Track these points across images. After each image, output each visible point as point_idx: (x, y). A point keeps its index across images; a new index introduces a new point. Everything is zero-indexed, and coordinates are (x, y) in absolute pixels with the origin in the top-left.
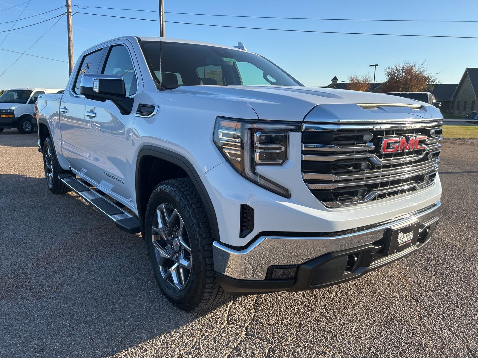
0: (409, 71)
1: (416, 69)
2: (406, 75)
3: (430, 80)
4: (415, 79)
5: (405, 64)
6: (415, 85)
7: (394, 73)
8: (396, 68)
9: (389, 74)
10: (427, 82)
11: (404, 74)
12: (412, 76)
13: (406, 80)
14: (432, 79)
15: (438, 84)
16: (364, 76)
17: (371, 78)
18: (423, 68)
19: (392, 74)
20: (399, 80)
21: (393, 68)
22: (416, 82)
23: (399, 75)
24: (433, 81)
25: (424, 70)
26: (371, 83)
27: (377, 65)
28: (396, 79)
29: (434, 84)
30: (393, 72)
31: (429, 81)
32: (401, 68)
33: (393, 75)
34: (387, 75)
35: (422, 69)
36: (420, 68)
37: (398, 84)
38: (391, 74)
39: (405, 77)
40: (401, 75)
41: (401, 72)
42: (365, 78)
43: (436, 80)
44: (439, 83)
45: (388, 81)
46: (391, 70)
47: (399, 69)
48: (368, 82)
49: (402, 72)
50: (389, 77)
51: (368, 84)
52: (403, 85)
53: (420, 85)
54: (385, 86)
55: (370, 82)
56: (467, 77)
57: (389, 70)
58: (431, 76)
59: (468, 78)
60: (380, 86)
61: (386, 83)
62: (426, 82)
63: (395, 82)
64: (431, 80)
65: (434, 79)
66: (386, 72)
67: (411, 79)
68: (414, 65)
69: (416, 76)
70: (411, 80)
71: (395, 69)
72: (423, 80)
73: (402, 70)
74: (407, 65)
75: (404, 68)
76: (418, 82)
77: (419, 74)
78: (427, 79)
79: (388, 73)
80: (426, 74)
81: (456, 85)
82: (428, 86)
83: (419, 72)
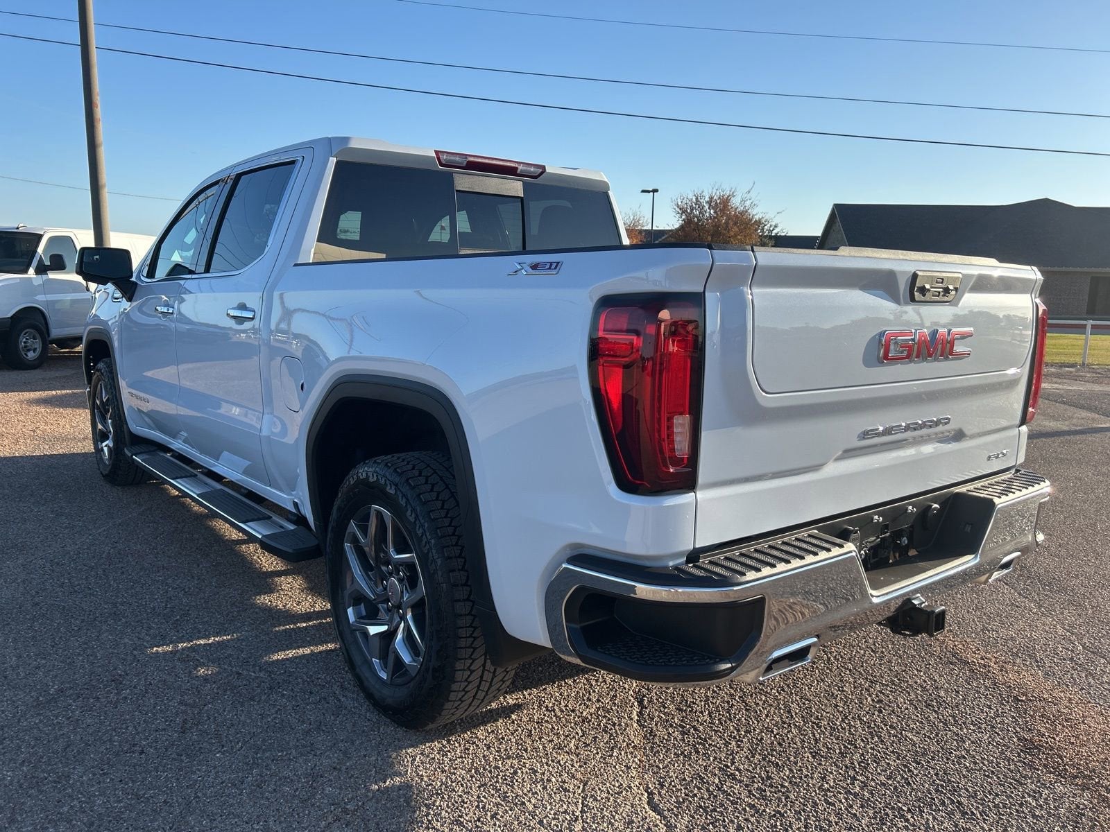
0: (722, 205)
1: (736, 202)
2: (717, 214)
3: (765, 225)
4: (735, 224)
5: (715, 191)
6: (736, 235)
7: (692, 210)
8: (697, 198)
9: (683, 211)
10: (759, 231)
11: (712, 212)
12: (729, 218)
13: (717, 226)
14: (769, 225)
15: (780, 236)
16: (631, 214)
17: (646, 219)
18: (751, 201)
19: (689, 211)
20: (702, 225)
21: (690, 197)
22: (737, 230)
23: (703, 215)
24: (771, 229)
25: (753, 205)
26: (646, 230)
27: (656, 191)
28: (697, 224)
29: (773, 234)
30: (690, 207)
31: (763, 229)
32: (707, 199)
33: (690, 214)
34: (678, 213)
35: (748, 203)
36: (743, 201)
37: (701, 234)
38: (687, 211)
39: (715, 218)
40: (708, 214)
41: (707, 207)
42: (633, 219)
43: (776, 227)
44: (783, 234)
45: (682, 227)
46: (685, 203)
47: (701, 201)
48: (639, 228)
49: (709, 208)
50: (683, 217)
51: (641, 231)
52: (712, 236)
53: (745, 236)
54: (676, 238)
55: (645, 228)
56: (835, 223)
57: (682, 202)
58: (767, 217)
59: (837, 224)
60: (666, 236)
61: (677, 230)
62: (756, 230)
63: (694, 230)
64: (766, 227)
65: (773, 224)
66: (675, 207)
67: (727, 223)
68: (733, 193)
69: (736, 216)
70: (727, 226)
71: (694, 200)
72: (751, 225)
73: (709, 203)
74: (718, 193)
75: (711, 198)
76: (741, 231)
77: (742, 213)
78: (759, 223)
79: (680, 209)
80: (757, 213)
81: (816, 238)
82: (761, 240)
83: (742, 208)
